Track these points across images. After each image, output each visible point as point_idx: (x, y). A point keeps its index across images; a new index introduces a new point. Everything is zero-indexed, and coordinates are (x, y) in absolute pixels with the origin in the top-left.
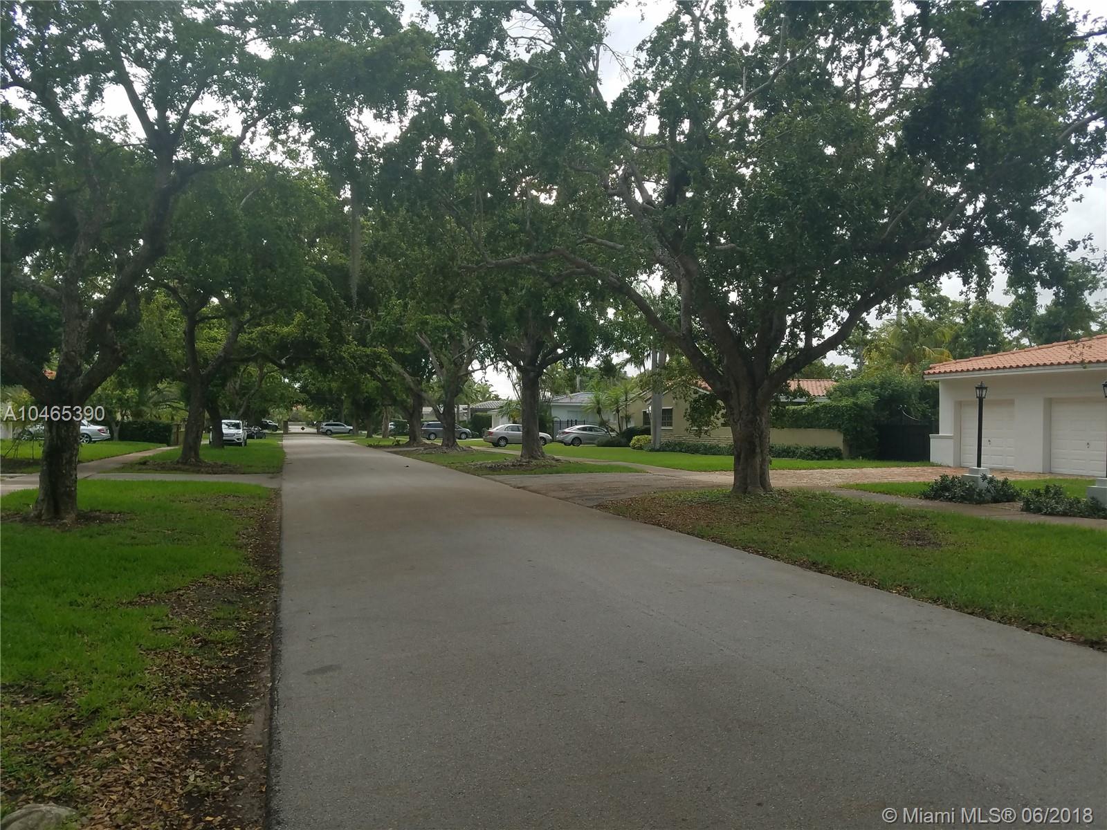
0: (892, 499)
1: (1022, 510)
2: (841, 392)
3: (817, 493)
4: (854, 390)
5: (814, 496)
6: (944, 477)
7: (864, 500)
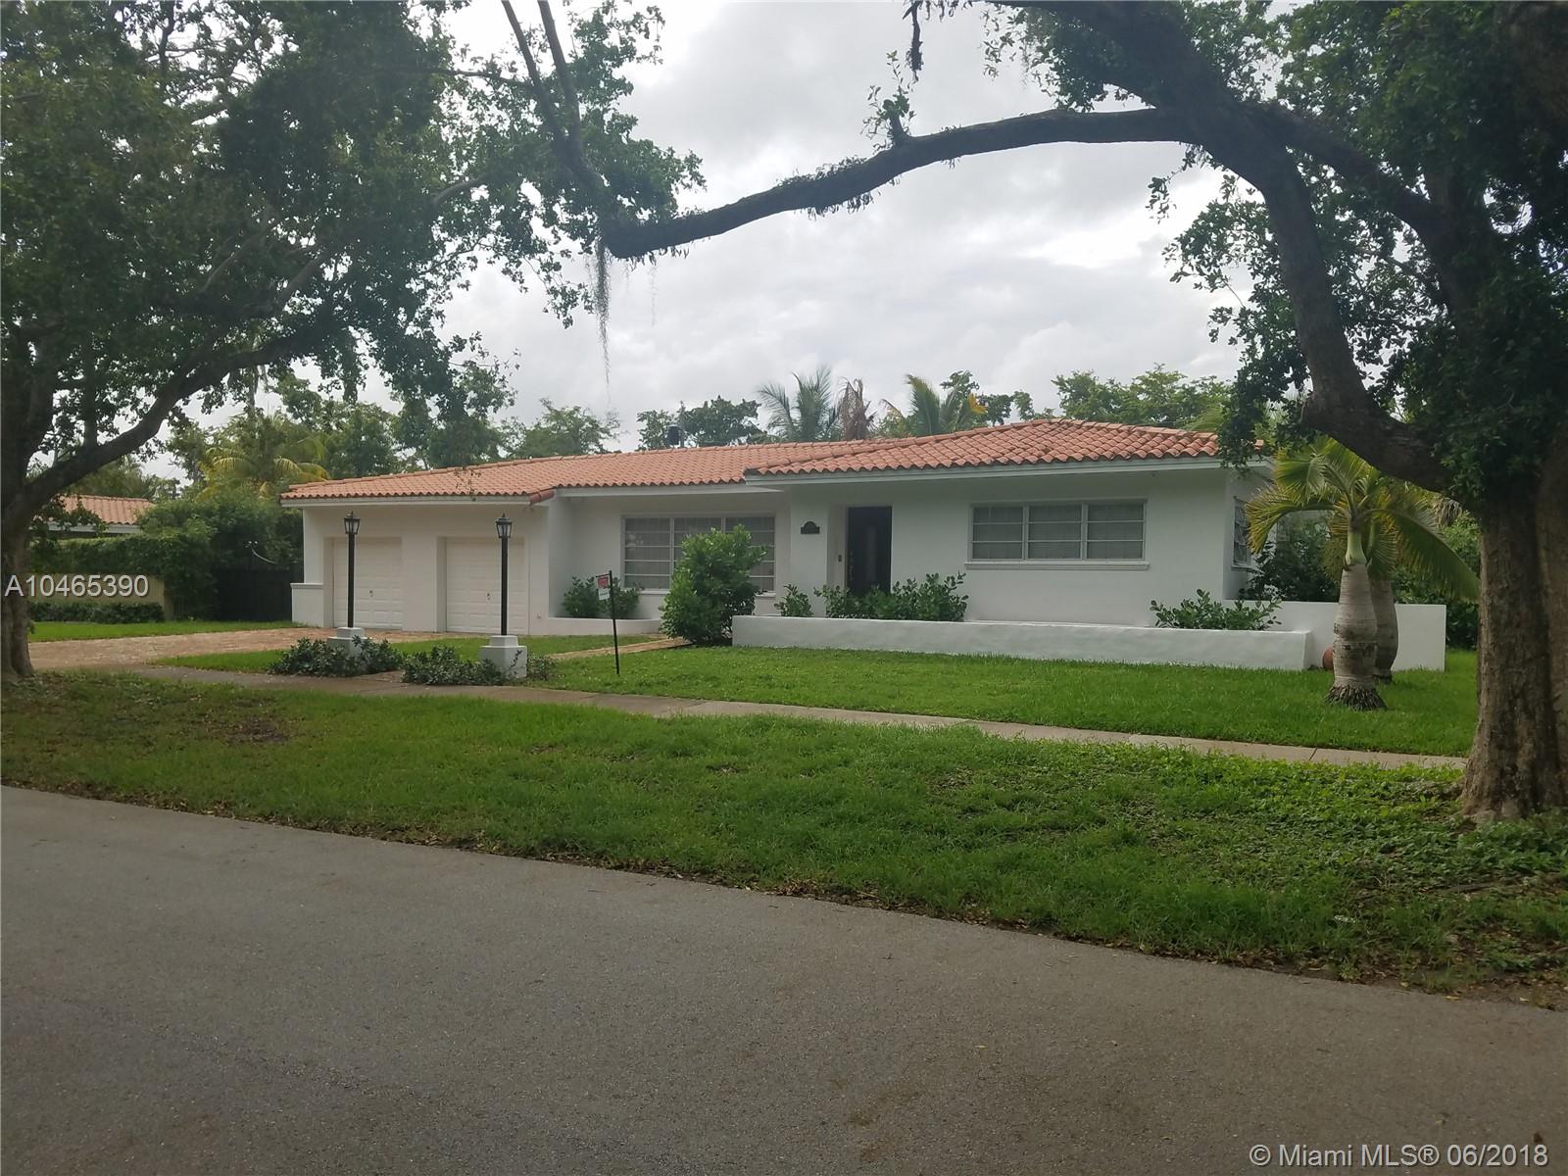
0: (228, 677)
1: (404, 681)
2: (161, 520)
3: (112, 674)
4: (180, 517)
5: (106, 680)
6: (304, 643)
7: (184, 681)
